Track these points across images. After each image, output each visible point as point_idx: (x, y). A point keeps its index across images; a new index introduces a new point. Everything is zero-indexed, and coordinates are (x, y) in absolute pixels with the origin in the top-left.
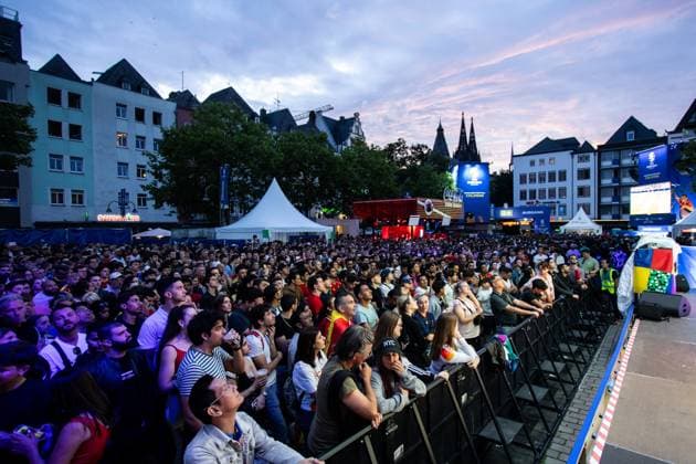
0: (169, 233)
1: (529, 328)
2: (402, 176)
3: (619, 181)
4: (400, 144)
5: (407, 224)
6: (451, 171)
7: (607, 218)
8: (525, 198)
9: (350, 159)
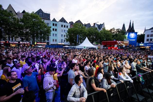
1: (148, 74)
2: (113, 36)
5: (114, 46)
8: (148, 41)
9: (102, 33)
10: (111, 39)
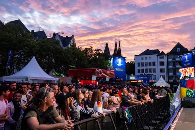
3: (175, 67)
4: (90, 49)
5: (91, 80)
6: (110, 60)
7: (171, 81)
8: (140, 73)
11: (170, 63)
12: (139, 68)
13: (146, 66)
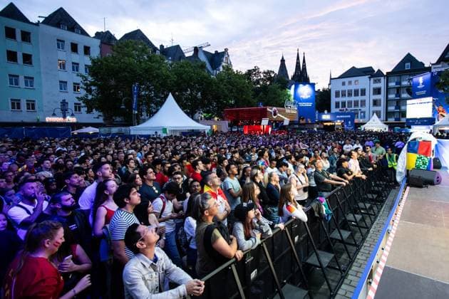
0: (97, 130)
1: (339, 193)
2: (257, 91)
3: (400, 96)
4: (256, 70)
5: (260, 124)
6: (290, 88)
7: (391, 120)
8: (339, 107)
9: (222, 80)
10: (249, 102)
11: (391, 91)
12: (337, 100)
13: (349, 96)
